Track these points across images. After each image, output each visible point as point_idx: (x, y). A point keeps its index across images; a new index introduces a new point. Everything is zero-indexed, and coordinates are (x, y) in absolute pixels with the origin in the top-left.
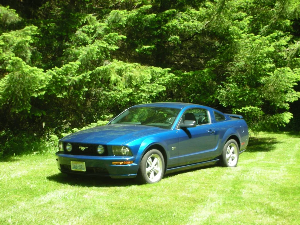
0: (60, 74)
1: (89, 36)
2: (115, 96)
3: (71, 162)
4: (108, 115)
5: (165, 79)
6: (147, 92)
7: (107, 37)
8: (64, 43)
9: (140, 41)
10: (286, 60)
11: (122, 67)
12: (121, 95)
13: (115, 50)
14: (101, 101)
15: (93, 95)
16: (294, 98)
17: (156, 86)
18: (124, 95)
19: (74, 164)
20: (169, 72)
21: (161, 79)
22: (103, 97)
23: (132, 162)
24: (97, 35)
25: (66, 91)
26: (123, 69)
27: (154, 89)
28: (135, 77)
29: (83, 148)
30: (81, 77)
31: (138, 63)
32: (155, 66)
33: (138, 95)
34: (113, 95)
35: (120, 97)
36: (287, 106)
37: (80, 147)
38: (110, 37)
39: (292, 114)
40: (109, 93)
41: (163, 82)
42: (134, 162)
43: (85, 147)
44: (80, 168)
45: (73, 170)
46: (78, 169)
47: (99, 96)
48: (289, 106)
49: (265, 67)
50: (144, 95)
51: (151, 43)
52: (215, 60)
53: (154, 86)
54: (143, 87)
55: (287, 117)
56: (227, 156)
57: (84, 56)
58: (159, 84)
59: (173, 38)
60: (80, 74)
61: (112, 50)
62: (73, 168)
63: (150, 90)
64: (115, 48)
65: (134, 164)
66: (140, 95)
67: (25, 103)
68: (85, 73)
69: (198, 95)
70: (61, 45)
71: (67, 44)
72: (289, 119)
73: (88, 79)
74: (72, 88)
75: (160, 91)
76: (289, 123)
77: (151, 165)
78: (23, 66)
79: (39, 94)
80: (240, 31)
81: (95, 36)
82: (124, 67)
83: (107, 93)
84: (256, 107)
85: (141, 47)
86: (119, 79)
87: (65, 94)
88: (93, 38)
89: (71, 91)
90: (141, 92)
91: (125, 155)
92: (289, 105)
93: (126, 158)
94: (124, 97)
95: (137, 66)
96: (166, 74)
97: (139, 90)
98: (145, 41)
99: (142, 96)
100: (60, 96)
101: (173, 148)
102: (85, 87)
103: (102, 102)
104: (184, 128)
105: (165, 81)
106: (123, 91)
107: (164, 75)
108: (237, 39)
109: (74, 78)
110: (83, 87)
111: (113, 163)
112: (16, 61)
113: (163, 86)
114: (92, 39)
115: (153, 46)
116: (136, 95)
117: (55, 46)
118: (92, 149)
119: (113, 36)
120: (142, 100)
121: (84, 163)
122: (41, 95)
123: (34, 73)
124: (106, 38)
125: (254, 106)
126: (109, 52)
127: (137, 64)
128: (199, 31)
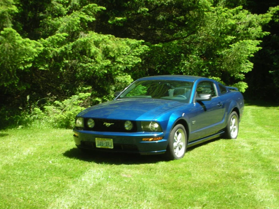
0: (47, 45)
1: (64, 6)
2: (93, 68)
3: (96, 139)
4: (86, 87)
5: (139, 51)
6: (122, 63)
7: (86, 8)
8: (38, 14)
9: (111, 12)
10: (239, 33)
11: (99, 39)
12: (99, 67)
13: (92, 21)
14: (78, 73)
15: (70, 67)
16: (248, 68)
17: (131, 57)
18: (102, 66)
19: (99, 141)
20: (143, 44)
21: (135, 50)
22: (80, 69)
23: (162, 138)
24: (72, 6)
25: (47, 63)
26: (100, 41)
27: (130, 61)
28: (112, 49)
29: (108, 125)
30: (63, 48)
31: (112, 34)
32: (129, 38)
33: (114, 67)
34: (92, 66)
35: (99, 68)
36: (242, 76)
37: (104, 123)
38: (89, 8)
39: (247, 84)
40: (86, 65)
41: (137, 54)
42: (163, 138)
43: (111, 123)
44: (106, 145)
45: (97, 147)
46: (104, 146)
47: (76, 67)
48: (244, 77)
49: (227, 39)
50: (121, 66)
51: (122, 15)
52: (181, 32)
53: (129, 58)
54: (119, 59)
55: (244, 86)
56: (231, 128)
57: (65, 27)
58: (134, 56)
59: (142, 10)
60: (62, 46)
61: (89, 21)
62: (98, 145)
63: (126, 62)
64: (92, 19)
65: (163, 140)
66: (116, 67)
67: (13, 76)
68: (67, 45)
69: (164, 66)
70: (35, 16)
71: (41, 15)
72: (245, 89)
73: (69, 50)
74: (53, 60)
75: (136, 63)
76: (245, 92)
77: (176, 141)
78: (17, 38)
79: (26, 67)
80: (209, 4)
81: (69, 6)
82: (101, 39)
83: (84, 65)
84: (218, 78)
85: (114, 19)
86: (97, 51)
87: (47, 66)
88: (68, 8)
89: (52, 63)
90: (117, 64)
91: (154, 131)
92: (244, 75)
93: (155, 134)
94: (101, 69)
95: (111, 38)
96: (140, 46)
97: (115, 62)
98: (116, 13)
99: (118, 67)
100: (42, 68)
101: (194, 122)
102: (65, 59)
103: (80, 74)
104: (200, 102)
105: (140, 53)
106: (101, 63)
107: (137, 46)
108: (206, 11)
109: (56, 50)
110: (63, 59)
111: (144, 139)
112: (8, 32)
113: (139, 58)
114: (67, 10)
115: (125, 18)
116: (113, 66)
117: (29, 17)
118: (118, 125)
119: (92, 7)
120: (119, 71)
121: (112, 140)
122: (28, 67)
123: (26, 45)
124: (84, 9)
125: (216, 77)
126: (86, 24)
127: (110, 35)
128: (167, 4)
